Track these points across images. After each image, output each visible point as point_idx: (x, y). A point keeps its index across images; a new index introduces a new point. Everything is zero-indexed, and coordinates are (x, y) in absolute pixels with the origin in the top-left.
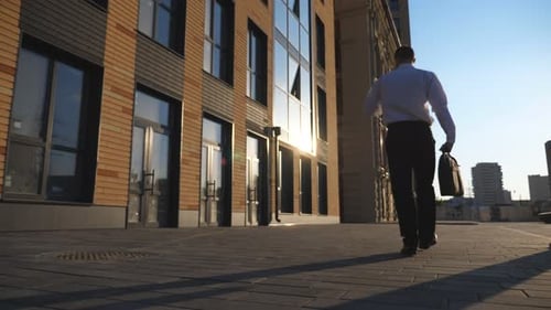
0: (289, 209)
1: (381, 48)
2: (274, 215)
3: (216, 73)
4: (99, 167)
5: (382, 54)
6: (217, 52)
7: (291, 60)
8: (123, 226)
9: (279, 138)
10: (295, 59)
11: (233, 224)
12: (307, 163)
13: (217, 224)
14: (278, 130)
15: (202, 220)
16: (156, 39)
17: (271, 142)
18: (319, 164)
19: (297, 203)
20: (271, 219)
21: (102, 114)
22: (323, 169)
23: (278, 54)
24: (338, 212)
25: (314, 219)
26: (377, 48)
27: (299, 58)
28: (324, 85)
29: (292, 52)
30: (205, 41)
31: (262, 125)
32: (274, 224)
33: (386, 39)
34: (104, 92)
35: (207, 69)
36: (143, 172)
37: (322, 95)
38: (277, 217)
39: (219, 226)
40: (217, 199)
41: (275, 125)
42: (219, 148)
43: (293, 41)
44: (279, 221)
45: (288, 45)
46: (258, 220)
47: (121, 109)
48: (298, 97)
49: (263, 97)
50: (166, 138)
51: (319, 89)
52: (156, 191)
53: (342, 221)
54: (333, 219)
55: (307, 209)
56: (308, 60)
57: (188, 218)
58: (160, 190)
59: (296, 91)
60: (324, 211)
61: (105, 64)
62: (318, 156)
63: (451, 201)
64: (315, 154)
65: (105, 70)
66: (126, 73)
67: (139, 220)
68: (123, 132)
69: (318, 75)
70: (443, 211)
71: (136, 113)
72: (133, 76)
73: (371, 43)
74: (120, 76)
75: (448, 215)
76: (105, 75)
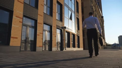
1: (94, 8)
4: (12, 36)
5: (94, 10)
7: (69, 11)
8: (19, 51)
9: (65, 29)
10: (70, 11)
12: (74, 35)
17: (63, 30)
18: (77, 36)
19: (71, 45)
20: (64, 49)
21: (13, 23)
22: (78, 37)
23: (66, 10)
24: (83, 47)
25: (76, 49)
26: (93, 8)
27: (71, 10)
28: (79, 17)
29: (69, 9)
33: (95, 6)
34: (13, 17)
37: (78, 19)
38: (65, 49)
39: (49, 51)
41: (65, 26)
43: (70, 6)
44: (66, 50)
45: (68, 7)
47: (19, 22)
48: (71, 20)
49: (61, 19)
51: (77, 18)
53: (84, 49)
54: (81, 49)
55: (74, 46)
56: (74, 11)
59: (71, 18)
60: (79, 47)
61: (14, 10)
62: (77, 34)
63: (113, 44)
64: (76, 33)
65: (14, 12)
66: (20, 13)
67: (25, 49)
68: (20, 27)
69: (77, 14)
70: (110, 47)
71: (23, 23)
72: (22, 13)
73: (91, 7)
74: (19, 13)
75: (112, 47)
76: (14, 13)
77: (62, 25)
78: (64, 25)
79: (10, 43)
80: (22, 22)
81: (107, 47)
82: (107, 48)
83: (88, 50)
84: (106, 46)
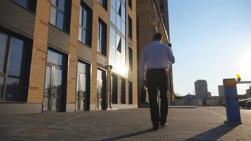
0: (115, 102)
1: (156, 30)
2: (109, 105)
3: (84, 42)
4: (30, 85)
6: (85, 31)
7: (117, 35)
8: (41, 112)
9: (111, 70)
10: (119, 35)
11: (90, 110)
12: (123, 80)
13: (83, 110)
14: (111, 67)
15: (77, 108)
16: (57, 27)
17: (108, 72)
18: (129, 81)
19: (119, 99)
20: (107, 107)
22: (131, 84)
23: (112, 33)
24: (137, 102)
25: (127, 106)
26: (155, 30)
27: (121, 34)
28: (132, 46)
29: (118, 32)
30: (80, 27)
31: (104, 65)
32: (109, 109)
33: (159, 24)
34: (33, 51)
35: (80, 40)
36: (50, 87)
37: (130, 50)
40: (83, 98)
41: (110, 64)
42: (85, 75)
43: (118, 27)
44: (111, 108)
45: (116, 29)
46: (102, 108)
48: (120, 51)
49: (105, 52)
50: (61, 71)
51: (129, 48)
52: (56, 96)
53: (139, 107)
54: (135, 106)
55: (123, 102)
56: (125, 35)
57: (70, 107)
58: (58, 95)
59: (119, 49)
61: (34, 38)
62: (129, 78)
63: (186, 97)
64: (127, 77)
65: (34, 41)
66: (44, 42)
67: (48, 109)
68: (42, 69)
69: (129, 42)
70: (182, 101)
71: (48, 61)
72: (46, 43)
73: (152, 28)
74: (41, 43)
75: (184, 103)
76: (34, 43)
77: (106, 63)
78: (108, 61)
79: (28, 99)
80: (46, 59)
81: (176, 102)
82: (176, 104)
83: (148, 107)
84: (175, 100)
